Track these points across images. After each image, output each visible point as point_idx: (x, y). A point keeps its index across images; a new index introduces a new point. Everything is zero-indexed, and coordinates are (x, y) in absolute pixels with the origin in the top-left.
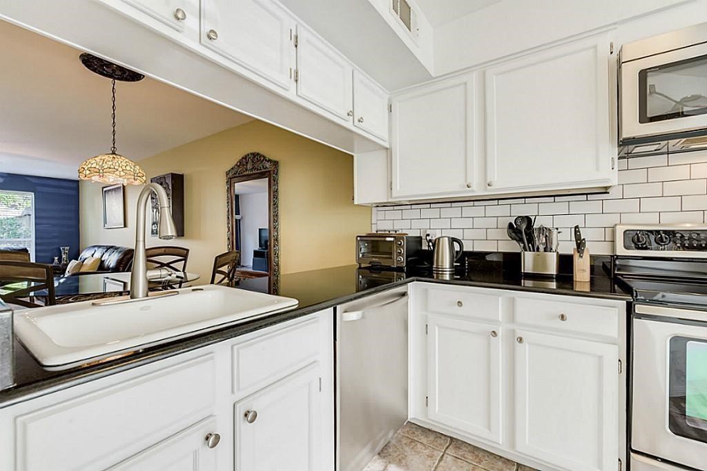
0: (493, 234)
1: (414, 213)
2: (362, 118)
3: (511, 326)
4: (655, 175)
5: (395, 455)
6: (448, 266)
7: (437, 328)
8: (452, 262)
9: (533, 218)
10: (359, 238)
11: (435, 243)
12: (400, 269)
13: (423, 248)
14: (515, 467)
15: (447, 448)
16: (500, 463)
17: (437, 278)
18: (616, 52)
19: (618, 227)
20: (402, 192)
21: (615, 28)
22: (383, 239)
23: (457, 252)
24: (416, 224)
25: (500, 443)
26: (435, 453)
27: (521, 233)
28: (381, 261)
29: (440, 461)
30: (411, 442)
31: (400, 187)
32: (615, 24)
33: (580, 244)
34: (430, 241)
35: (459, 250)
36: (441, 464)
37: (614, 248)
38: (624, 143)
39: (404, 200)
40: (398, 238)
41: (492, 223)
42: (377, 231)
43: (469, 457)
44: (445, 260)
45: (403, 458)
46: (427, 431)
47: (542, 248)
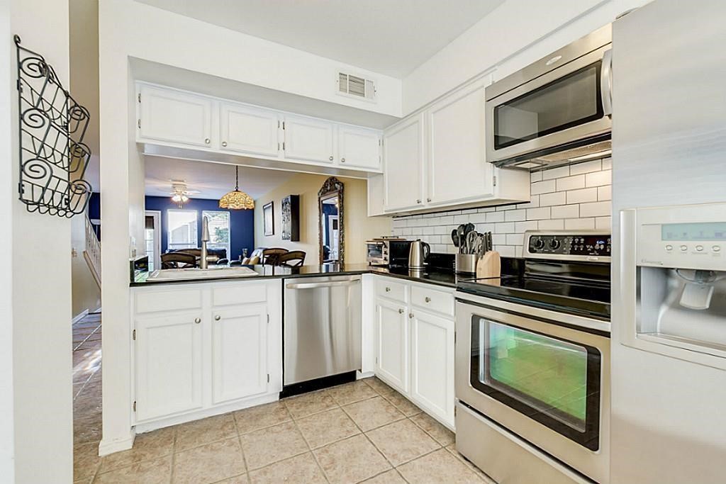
6: (418, 265)
7: (380, 307)
8: (421, 261)
10: (366, 243)
12: (385, 266)
21: (496, 70)
23: (425, 254)
28: (378, 260)
30: (365, 386)
32: (494, 66)
35: (427, 252)
37: (525, 252)
43: (394, 401)
44: (417, 260)
46: (383, 384)
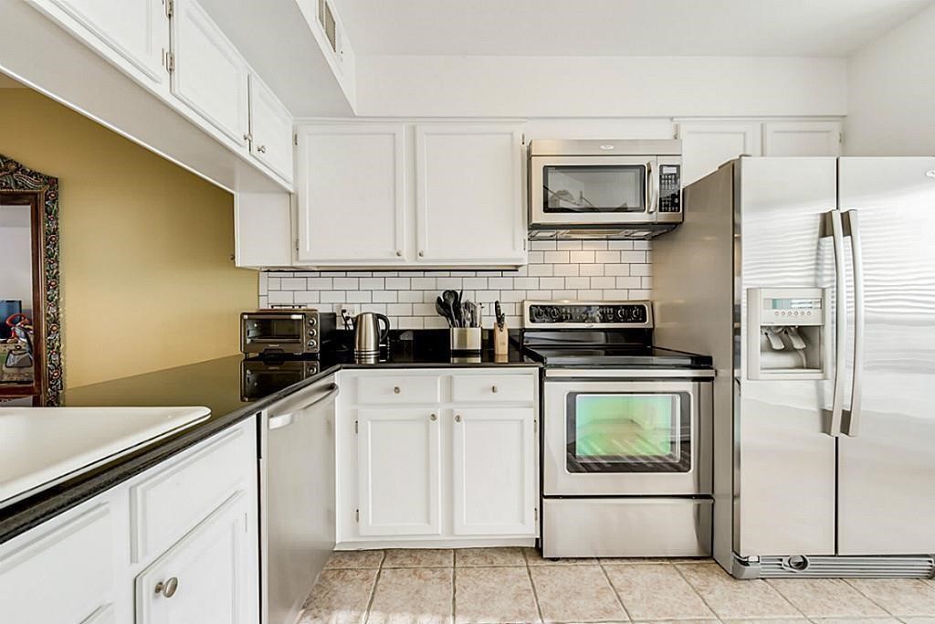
0: (419, 310)
1: (324, 282)
2: (263, 147)
3: (450, 406)
4: (550, 258)
5: (322, 596)
6: (372, 348)
7: (369, 422)
8: (377, 343)
9: (459, 292)
10: (246, 317)
11: (357, 321)
12: (311, 357)
13: (338, 328)
14: (453, 554)
15: (382, 562)
16: (439, 556)
17: (360, 363)
18: (527, 144)
19: (525, 302)
20: (311, 254)
22: (287, 317)
23: (382, 331)
24: (326, 297)
25: (440, 533)
26: (370, 573)
27: (448, 307)
28: (283, 347)
29: (377, 581)
30: (339, 574)
31: (310, 249)
32: (526, 118)
33: (500, 319)
34: (348, 318)
35: (384, 328)
36: (379, 582)
37: (522, 322)
38: (534, 227)
39: (312, 265)
40: (309, 315)
41: (417, 296)
42: (272, 307)
43: (408, 562)
44: (369, 342)
45: (334, 595)
46: (355, 553)
47: (468, 323)
